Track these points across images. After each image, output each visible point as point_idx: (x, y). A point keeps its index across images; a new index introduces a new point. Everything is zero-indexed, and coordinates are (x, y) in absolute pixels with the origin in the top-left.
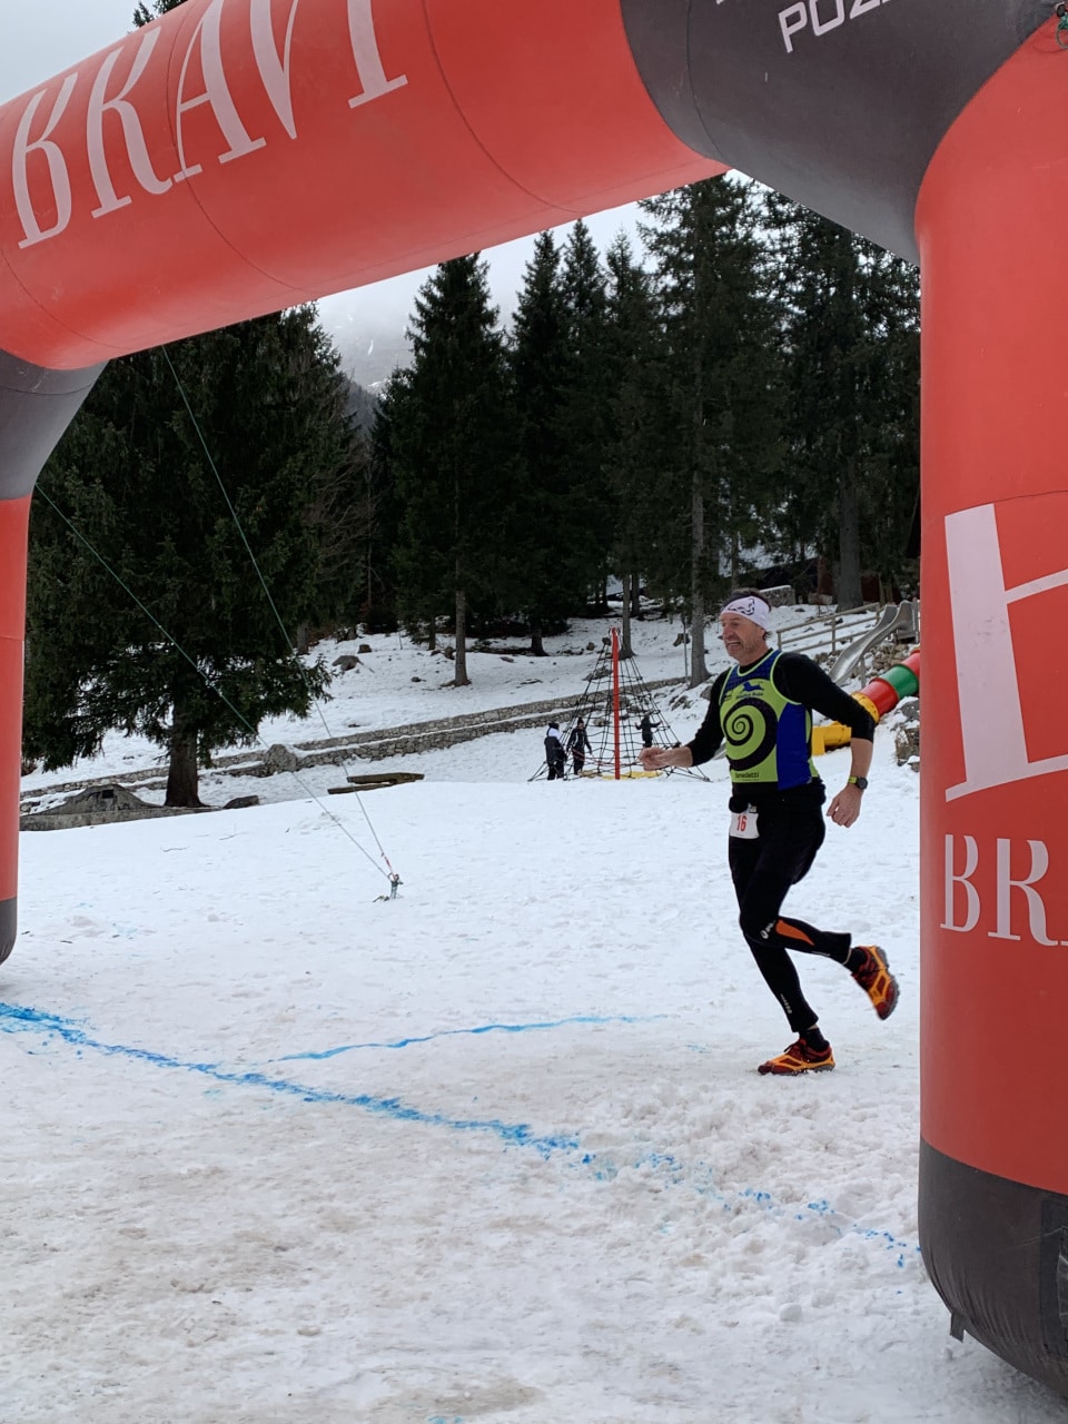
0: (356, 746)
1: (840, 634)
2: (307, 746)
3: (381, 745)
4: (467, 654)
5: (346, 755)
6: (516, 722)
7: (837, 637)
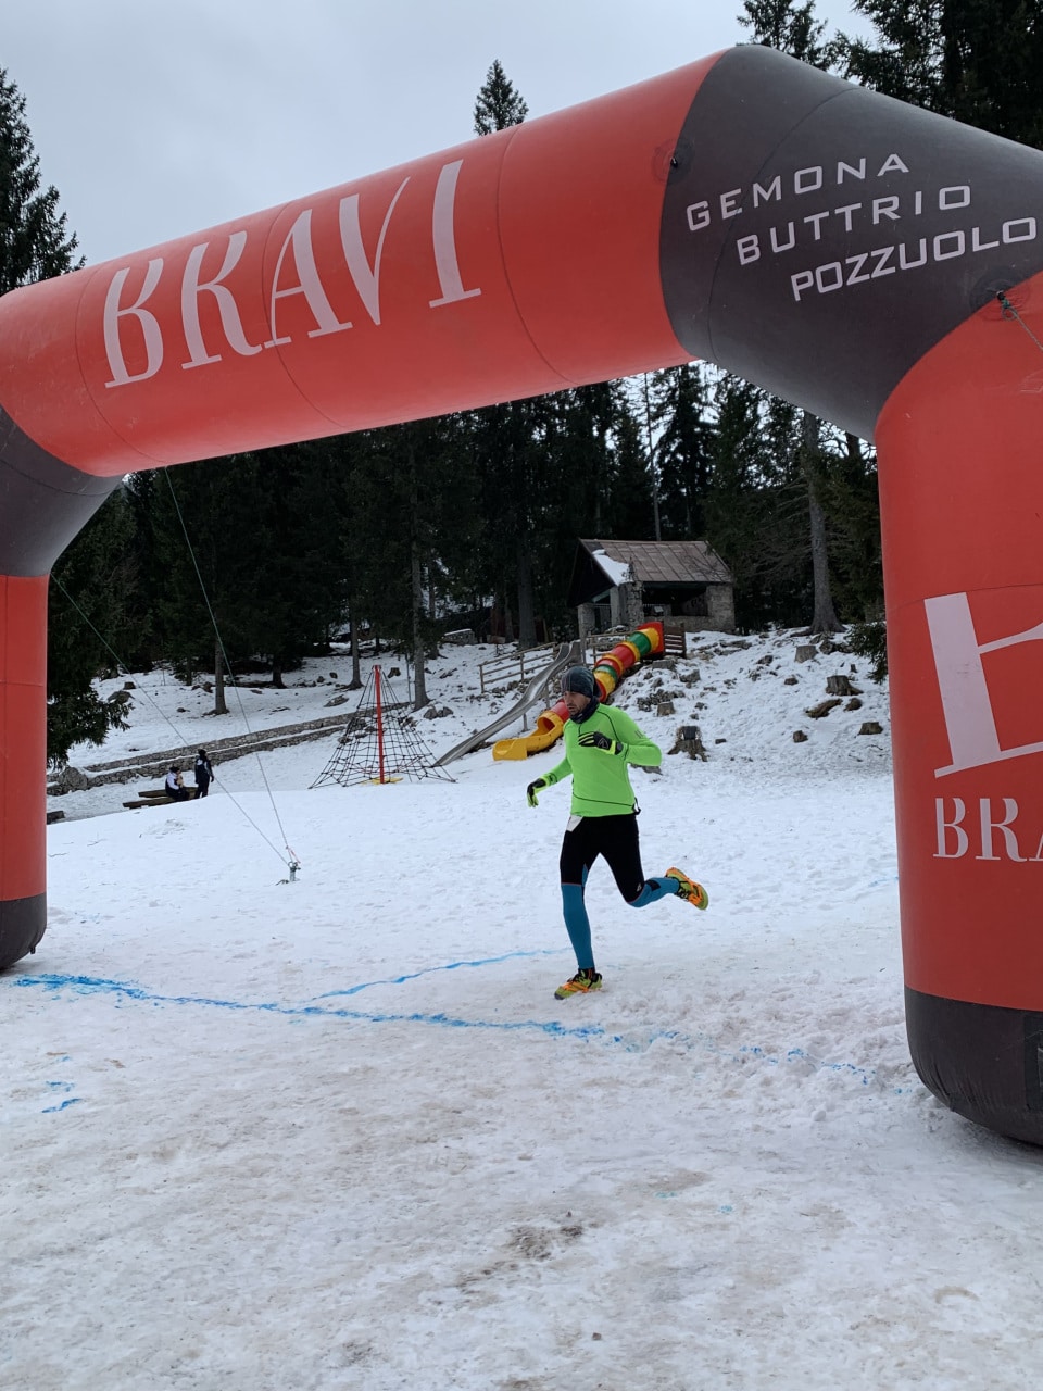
0: (140, 767)
1: (527, 666)
2: (94, 768)
3: (160, 765)
4: (226, 689)
5: (130, 774)
6: (274, 742)
7: (525, 669)
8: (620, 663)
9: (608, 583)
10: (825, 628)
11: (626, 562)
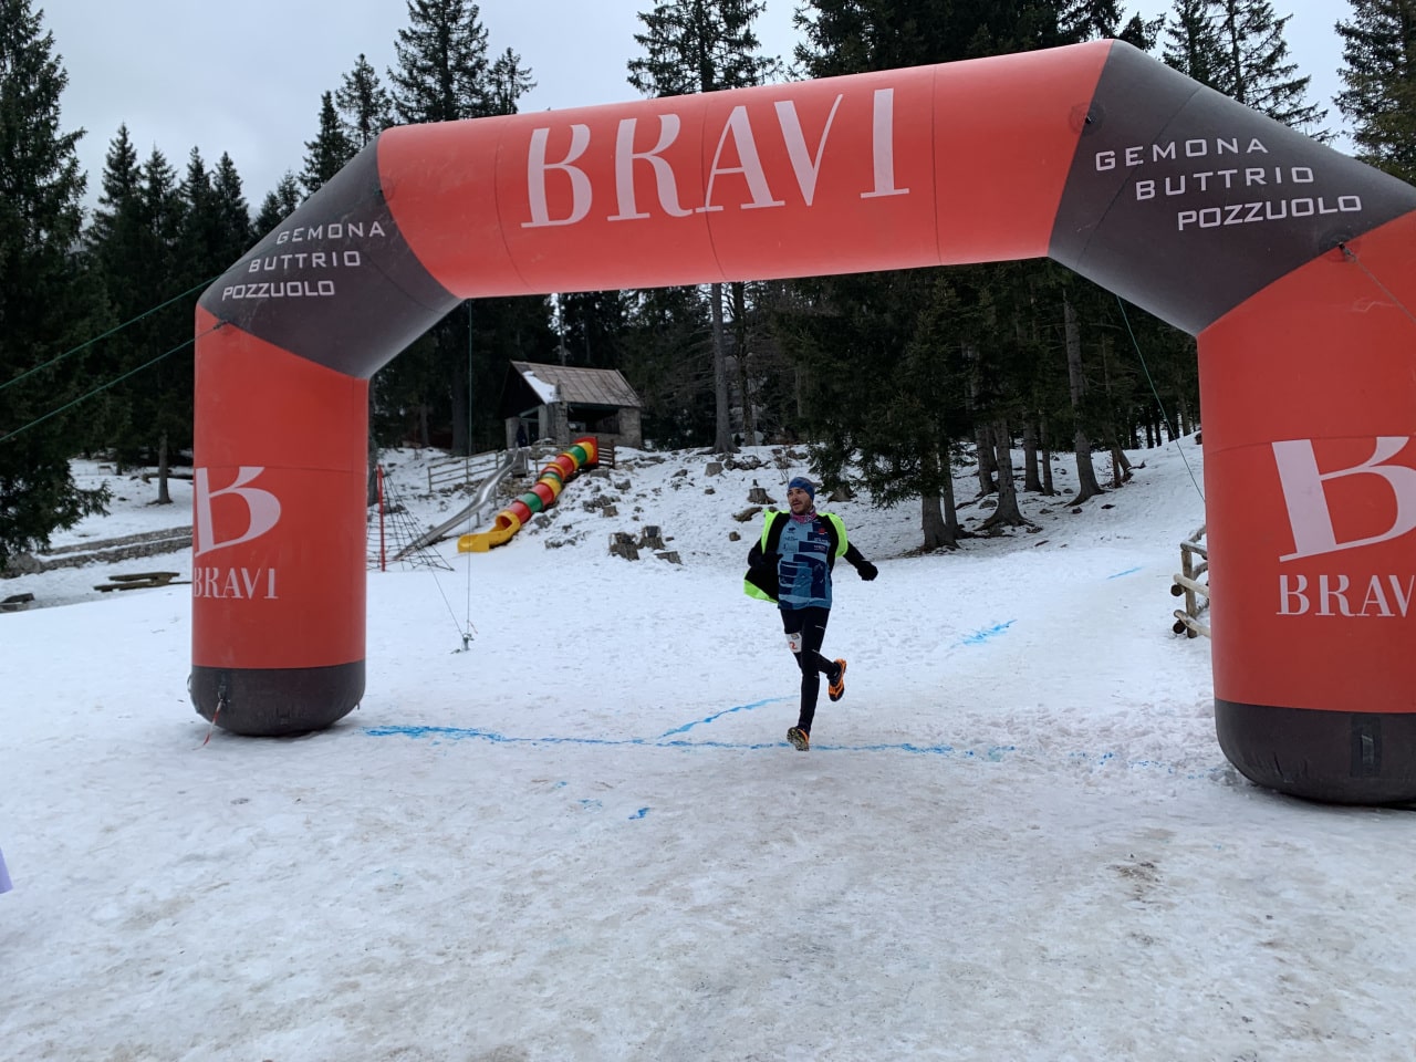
7: (470, 472)
8: (563, 471)
9: (537, 400)
10: (725, 448)
11: (552, 384)
